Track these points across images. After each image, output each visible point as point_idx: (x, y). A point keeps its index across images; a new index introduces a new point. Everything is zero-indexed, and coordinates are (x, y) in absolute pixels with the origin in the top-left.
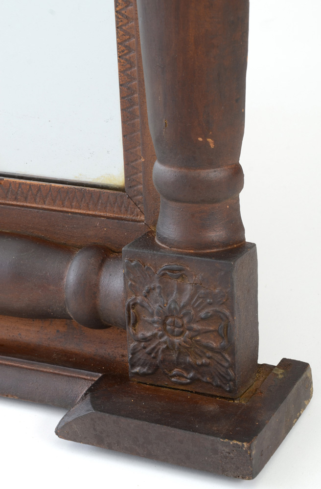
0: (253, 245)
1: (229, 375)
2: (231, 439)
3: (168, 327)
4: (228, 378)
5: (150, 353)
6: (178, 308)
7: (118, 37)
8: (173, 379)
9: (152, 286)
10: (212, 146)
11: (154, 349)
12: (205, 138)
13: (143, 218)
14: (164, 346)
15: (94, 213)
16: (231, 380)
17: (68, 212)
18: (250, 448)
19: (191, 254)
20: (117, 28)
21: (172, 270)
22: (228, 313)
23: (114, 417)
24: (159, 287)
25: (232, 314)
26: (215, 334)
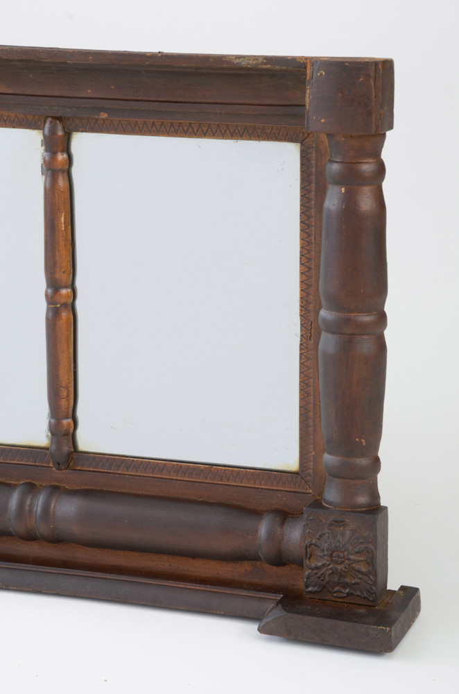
0: (386, 508)
1: (372, 589)
2: (379, 626)
3: (334, 558)
4: (372, 592)
5: (319, 578)
6: (341, 546)
7: (300, 378)
8: (335, 595)
9: (323, 532)
10: (364, 444)
11: (323, 574)
12: (360, 439)
13: (311, 491)
14: (330, 572)
15: (276, 488)
16: (374, 593)
17: (258, 488)
18: (390, 631)
19: (349, 511)
20: (300, 372)
21: (337, 522)
22: (373, 548)
23: (300, 616)
24: (328, 533)
25: (376, 549)
26: (365, 562)
